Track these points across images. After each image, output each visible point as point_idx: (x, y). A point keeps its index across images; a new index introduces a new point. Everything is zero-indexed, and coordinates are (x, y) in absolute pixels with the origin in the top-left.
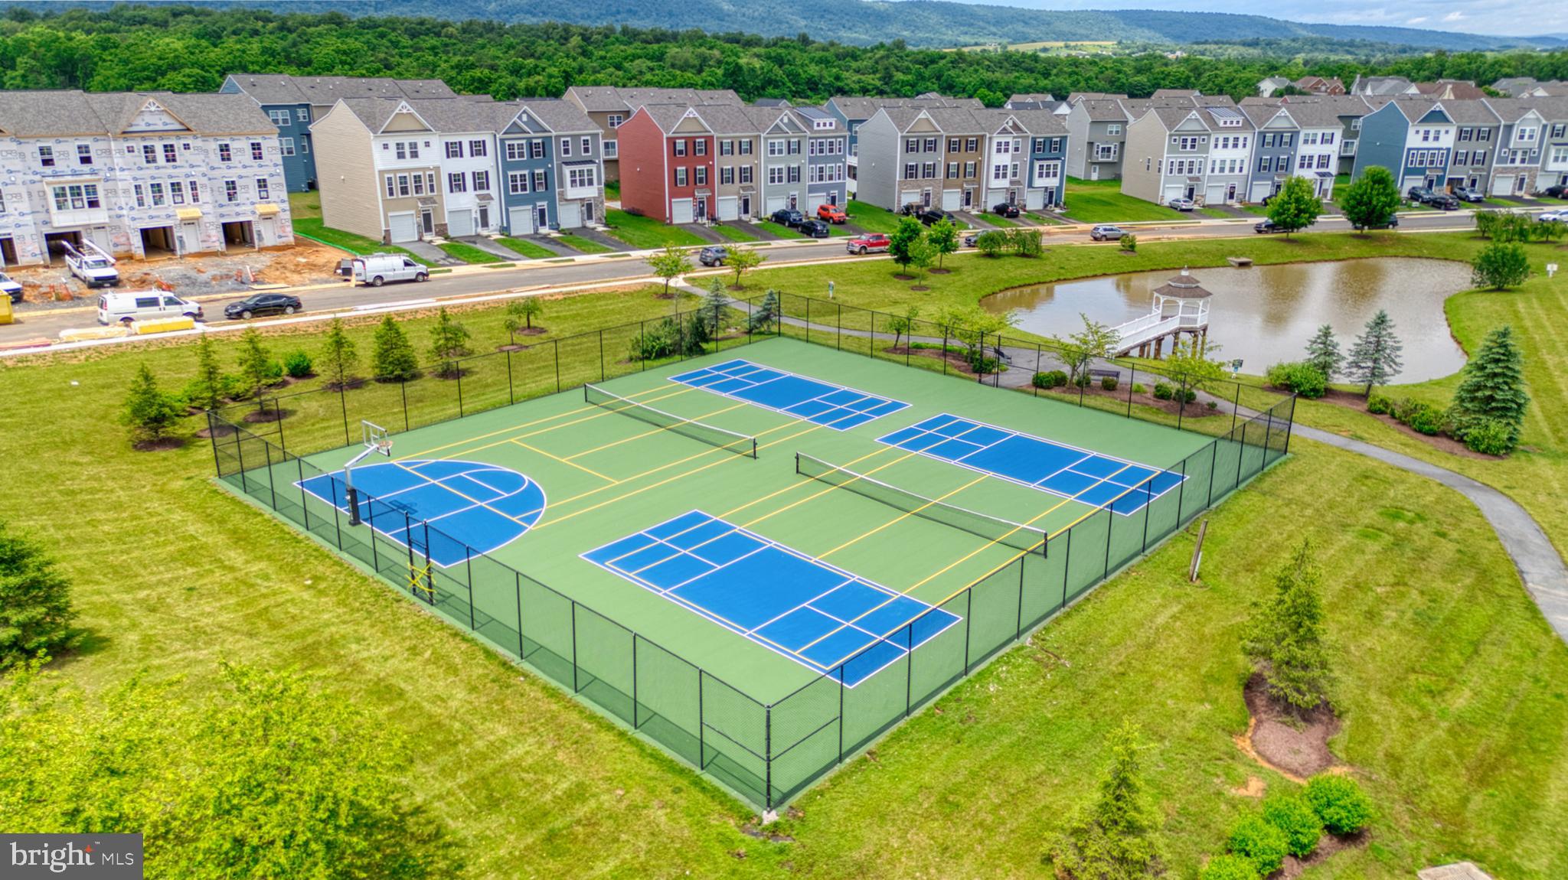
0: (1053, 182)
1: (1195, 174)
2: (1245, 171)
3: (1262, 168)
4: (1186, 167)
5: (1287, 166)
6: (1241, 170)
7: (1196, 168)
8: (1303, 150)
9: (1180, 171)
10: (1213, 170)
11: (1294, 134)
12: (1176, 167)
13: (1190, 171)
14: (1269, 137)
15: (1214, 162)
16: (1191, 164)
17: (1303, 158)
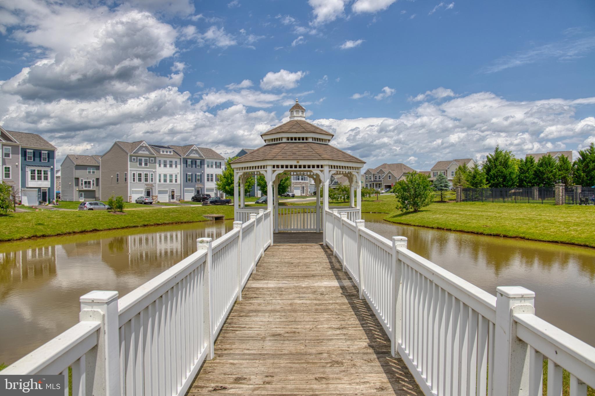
0: (45, 184)
1: (149, 182)
2: (179, 182)
3: (188, 180)
4: (143, 178)
5: (200, 180)
6: (176, 181)
7: (149, 178)
8: (208, 171)
9: (140, 180)
10: (160, 181)
11: (202, 162)
12: (137, 177)
13: (146, 180)
14: (189, 162)
15: (160, 175)
16: (146, 175)
17: (208, 175)
